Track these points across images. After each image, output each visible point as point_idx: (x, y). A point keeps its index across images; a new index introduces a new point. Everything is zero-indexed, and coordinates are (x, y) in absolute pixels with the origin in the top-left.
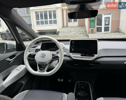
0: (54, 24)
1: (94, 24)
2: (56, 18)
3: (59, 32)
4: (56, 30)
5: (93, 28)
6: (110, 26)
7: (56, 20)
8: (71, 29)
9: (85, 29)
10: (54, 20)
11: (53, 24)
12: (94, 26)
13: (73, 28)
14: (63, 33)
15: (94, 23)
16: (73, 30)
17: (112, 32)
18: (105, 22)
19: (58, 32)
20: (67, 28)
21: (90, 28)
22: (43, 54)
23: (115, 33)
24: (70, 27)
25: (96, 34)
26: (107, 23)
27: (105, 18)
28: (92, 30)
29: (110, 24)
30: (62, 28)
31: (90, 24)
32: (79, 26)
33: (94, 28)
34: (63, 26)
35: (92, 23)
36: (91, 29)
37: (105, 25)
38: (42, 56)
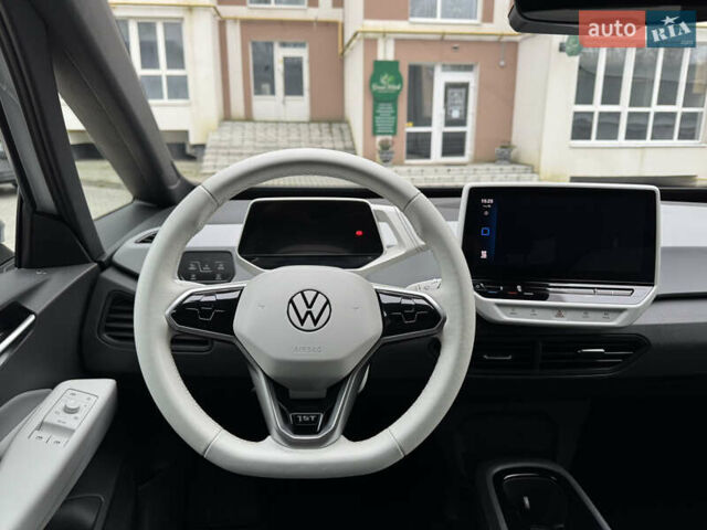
0: (170, 97)
1: (395, 114)
2: (181, 66)
3: (203, 146)
4: (185, 133)
5: (390, 137)
6: (469, 129)
7: (185, 77)
8: (271, 133)
9: (347, 138)
10: (169, 78)
11: (166, 100)
12: (395, 128)
13: (282, 131)
14: (229, 154)
15: (395, 108)
16: (282, 142)
17: (477, 160)
18: (446, 107)
19: (195, 146)
20: (248, 125)
21: (375, 133)
22: (310, 296)
23: (492, 166)
24: (266, 122)
25: (404, 169)
26: (456, 114)
27: (449, 86)
28: (385, 147)
29: (471, 119)
30: (220, 126)
31: (375, 114)
32: (312, 121)
33: (394, 134)
34: (227, 117)
35: (385, 109)
36: (379, 139)
37: (449, 122)
38: (303, 310)
